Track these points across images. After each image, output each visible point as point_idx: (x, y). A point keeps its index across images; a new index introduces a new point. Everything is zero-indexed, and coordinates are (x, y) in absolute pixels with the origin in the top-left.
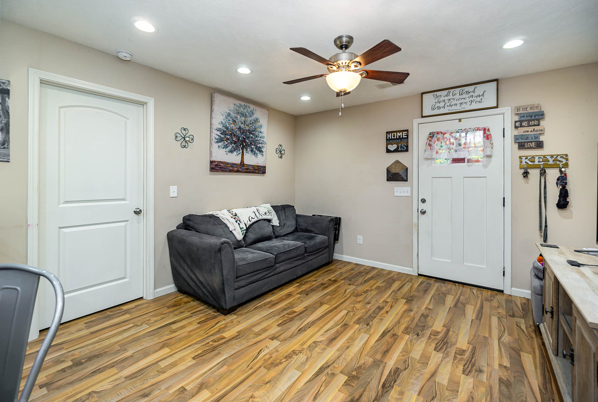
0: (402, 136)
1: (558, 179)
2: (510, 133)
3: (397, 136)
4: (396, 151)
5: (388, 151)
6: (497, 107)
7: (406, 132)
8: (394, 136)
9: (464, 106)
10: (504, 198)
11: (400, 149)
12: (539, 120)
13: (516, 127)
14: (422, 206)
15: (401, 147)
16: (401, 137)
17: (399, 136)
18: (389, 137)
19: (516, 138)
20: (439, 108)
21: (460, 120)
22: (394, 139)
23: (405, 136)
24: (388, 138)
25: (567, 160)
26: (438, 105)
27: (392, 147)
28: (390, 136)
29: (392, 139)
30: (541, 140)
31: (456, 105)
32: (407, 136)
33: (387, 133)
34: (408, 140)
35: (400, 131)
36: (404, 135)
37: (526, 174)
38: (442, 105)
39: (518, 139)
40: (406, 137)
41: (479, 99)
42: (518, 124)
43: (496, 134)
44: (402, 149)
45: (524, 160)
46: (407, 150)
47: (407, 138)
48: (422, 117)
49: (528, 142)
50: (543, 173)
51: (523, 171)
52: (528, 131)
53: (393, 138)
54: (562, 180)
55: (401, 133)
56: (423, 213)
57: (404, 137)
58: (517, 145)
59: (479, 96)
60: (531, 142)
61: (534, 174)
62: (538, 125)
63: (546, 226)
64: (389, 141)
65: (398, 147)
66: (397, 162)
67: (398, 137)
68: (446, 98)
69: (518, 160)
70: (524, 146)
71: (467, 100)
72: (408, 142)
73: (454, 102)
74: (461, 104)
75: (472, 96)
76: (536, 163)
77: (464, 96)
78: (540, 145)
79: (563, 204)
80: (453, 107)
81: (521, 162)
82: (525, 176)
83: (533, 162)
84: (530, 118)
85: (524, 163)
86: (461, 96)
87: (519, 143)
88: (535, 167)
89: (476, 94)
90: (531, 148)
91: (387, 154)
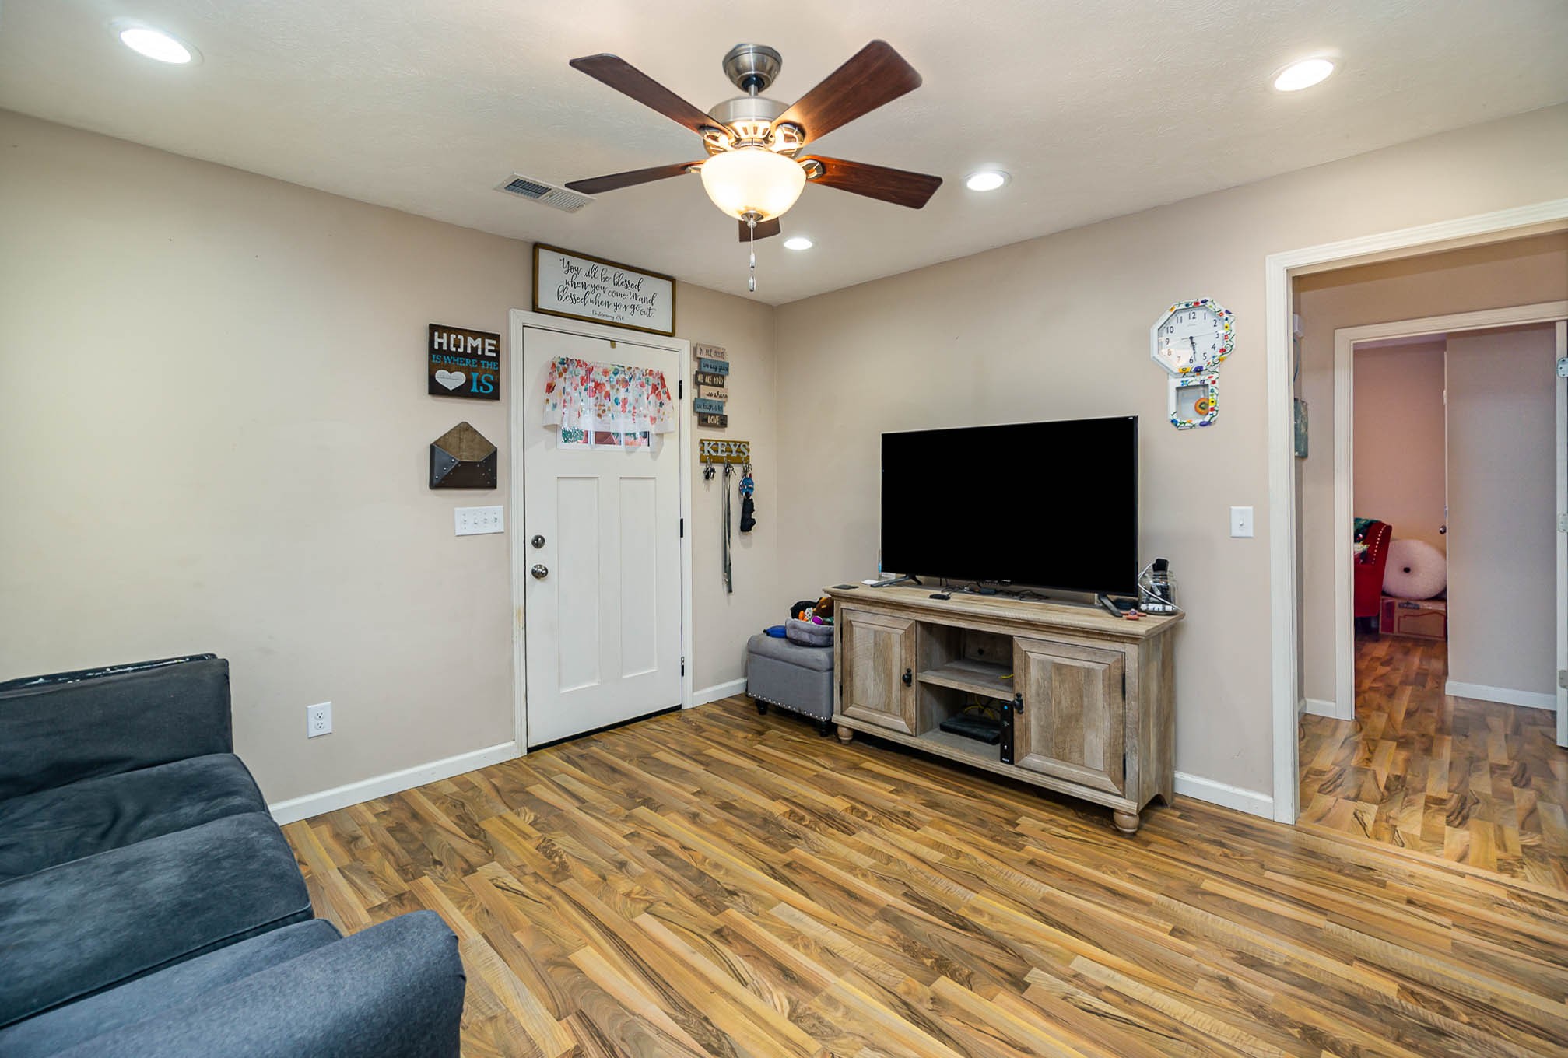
0: (483, 350)
1: (742, 483)
2: (690, 392)
3: (465, 347)
4: (462, 392)
5: (436, 389)
6: (672, 335)
7: (494, 342)
8: (457, 346)
9: (621, 311)
10: (682, 520)
11: (474, 389)
12: (723, 377)
13: (697, 383)
14: (536, 557)
15: (479, 383)
16: (480, 353)
17: (472, 347)
18: (440, 344)
19: (697, 404)
20: (574, 299)
21: (613, 343)
22: (457, 354)
23: (490, 351)
24: (436, 347)
25: (749, 451)
26: (571, 290)
27: (452, 379)
28: (441, 340)
29: (449, 353)
30: (724, 414)
31: (607, 304)
32: (497, 352)
33: (433, 328)
34: (498, 366)
35: (475, 334)
36: (487, 347)
37: (708, 475)
38: (579, 293)
39: (699, 407)
40: (494, 355)
41: (645, 307)
42: (700, 378)
43: (671, 387)
44: (482, 390)
45: (707, 448)
46: (495, 396)
47: (497, 359)
48: (535, 308)
49: (712, 415)
50: (727, 471)
51: (703, 467)
52: (711, 395)
53: (453, 349)
54: (747, 487)
55: (479, 340)
56: (540, 574)
57: (487, 353)
58: (696, 418)
59: (645, 300)
60: (714, 415)
61: (719, 469)
62: (722, 386)
63: (730, 564)
64: (438, 357)
65: (469, 382)
66: (465, 428)
67: (469, 351)
68: (589, 281)
69: (698, 447)
70: (706, 420)
71: (629, 302)
72: (497, 372)
73: (604, 297)
74: (617, 305)
75: (635, 296)
76: (720, 454)
77: (622, 290)
78: (723, 423)
79: (747, 525)
80: (602, 309)
81: (702, 450)
82: (707, 477)
83: (716, 451)
84: (713, 371)
85: (706, 453)
86: (617, 289)
87: (700, 414)
88: (719, 460)
89: (641, 294)
90: (713, 426)
91: (430, 397)
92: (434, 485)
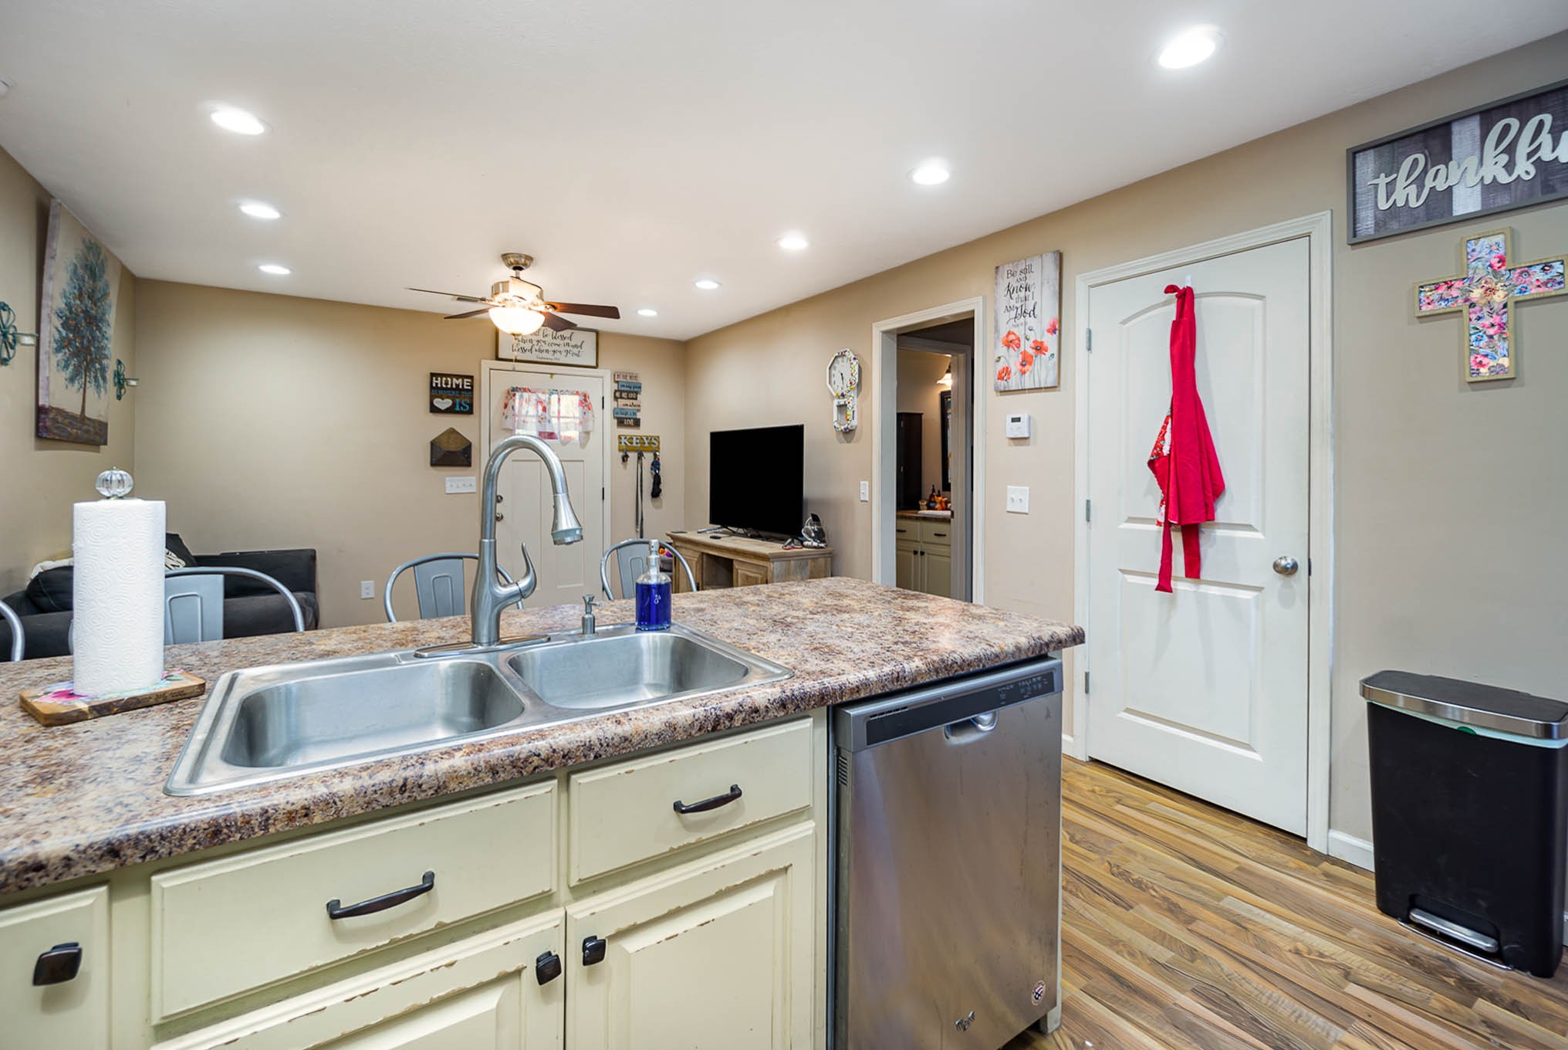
0: (463, 385)
1: (653, 464)
2: (610, 404)
3: (452, 385)
4: (450, 411)
5: (434, 410)
6: (596, 367)
7: (469, 380)
8: (447, 384)
9: (557, 355)
10: (603, 489)
11: (457, 409)
12: (637, 393)
13: (616, 398)
15: (461, 405)
16: (461, 387)
17: (456, 384)
18: (437, 384)
19: (615, 412)
20: (524, 350)
21: (552, 375)
22: (447, 389)
23: (467, 386)
24: (434, 385)
25: (659, 443)
26: (521, 344)
27: (443, 403)
28: (438, 382)
29: (442, 388)
30: (638, 417)
31: (547, 351)
32: (472, 386)
33: (433, 375)
34: (472, 394)
35: (458, 377)
36: (465, 383)
37: (625, 458)
38: (527, 346)
39: (617, 413)
40: (469, 388)
41: (576, 350)
42: (618, 394)
43: (595, 401)
44: (462, 408)
45: (623, 440)
46: (470, 412)
47: (472, 390)
48: (497, 359)
49: (627, 419)
50: (640, 456)
51: (621, 454)
52: (627, 405)
53: (444, 386)
54: (656, 465)
55: (460, 380)
56: (500, 518)
57: (465, 387)
58: (616, 421)
59: (576, 346)
60: (630, 419)
61: (633, 456)
62: (636, 399)
63: (642, 520)
64: (435, 391)
65: (454, 404)
66: (451, 431)
67: (454, 386)
68: (534, 338)
69: (617, 439)
70: (623, 422)
71: (562, 348)
72: (472, 398)
73: (545, 347)
74: (554, 351)
75: (568, 344)
76: (634, 444)
77: (558, 341)
78: (637, 423)
79: (656, 493)
80: (544, 355)
81: (620, 443)
82: (624, 460)
83: (632, 443)
84: (628, 389)
85: (623, 444)
86: (555, 341)
87: (618, 418)
88: (633, 450)
89: (573, 343)
90: (629, 426)
91: (431, 414)
92: (433, 464)
